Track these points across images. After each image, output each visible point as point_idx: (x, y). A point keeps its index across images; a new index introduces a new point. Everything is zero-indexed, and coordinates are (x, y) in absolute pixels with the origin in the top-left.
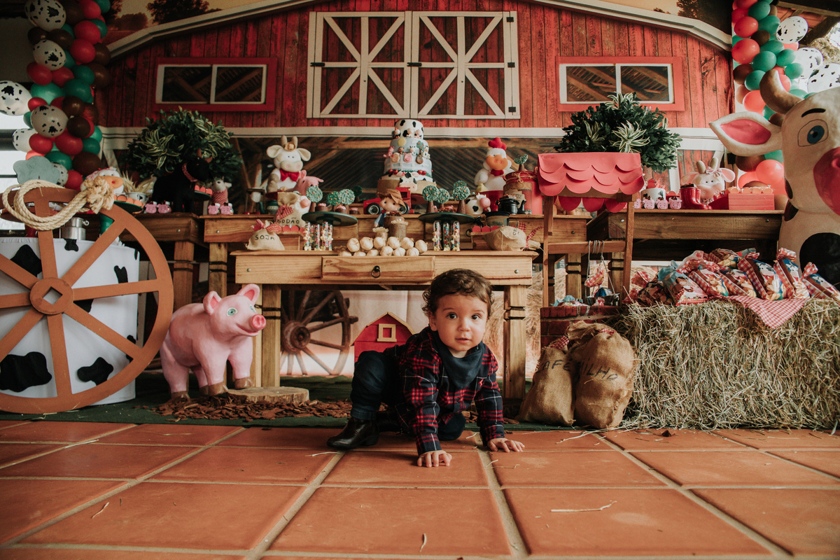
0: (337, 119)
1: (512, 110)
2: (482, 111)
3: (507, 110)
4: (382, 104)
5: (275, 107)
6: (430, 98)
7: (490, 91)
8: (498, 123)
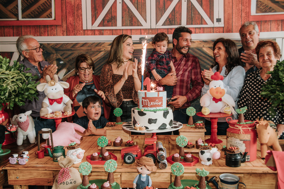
0: (103, 30)
1: (219, 20)
2: (198, 22)
3: (215, 20)
4: (132, 19)
5: (62, 22)
6: (163, 14)
7: (204, 7)
8: (209, 30)
